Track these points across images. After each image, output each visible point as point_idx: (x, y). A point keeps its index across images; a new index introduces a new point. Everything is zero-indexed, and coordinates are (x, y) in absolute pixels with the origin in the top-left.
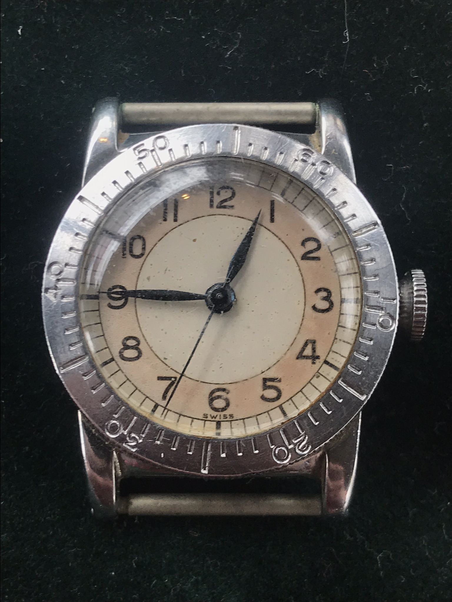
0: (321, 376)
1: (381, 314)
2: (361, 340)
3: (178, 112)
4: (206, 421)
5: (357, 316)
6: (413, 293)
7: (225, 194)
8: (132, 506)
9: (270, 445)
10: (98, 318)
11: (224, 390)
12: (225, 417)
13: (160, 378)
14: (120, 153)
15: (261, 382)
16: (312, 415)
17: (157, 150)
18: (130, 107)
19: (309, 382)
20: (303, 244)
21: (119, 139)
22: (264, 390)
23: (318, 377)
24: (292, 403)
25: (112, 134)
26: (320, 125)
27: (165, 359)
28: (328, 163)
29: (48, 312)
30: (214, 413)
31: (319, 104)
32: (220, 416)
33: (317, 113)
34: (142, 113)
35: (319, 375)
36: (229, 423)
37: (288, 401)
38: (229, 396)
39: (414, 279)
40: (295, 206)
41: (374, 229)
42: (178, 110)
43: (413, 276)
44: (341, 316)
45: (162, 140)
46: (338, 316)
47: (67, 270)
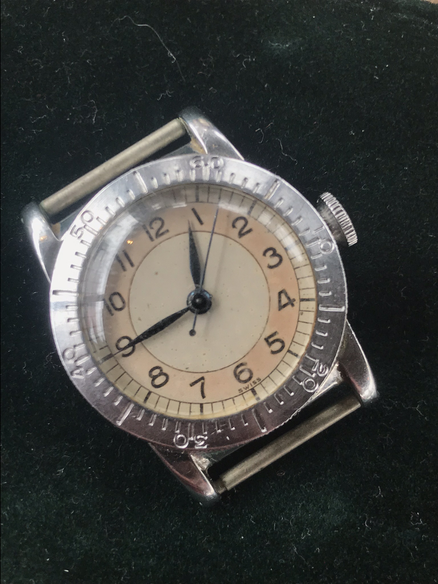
0: (304, 312)
1: (319, 243)
2: (317, 270)
3: (84, 185)
4: (242, 394)
5: (303, 254)
6: (331, 213)
7: (157, 225)
8: (227, 483)
9: (298, 383)
10: (121, 370)
11: (242, 364)
12: (254, 382)
13: (192, 385)
14: (62, 242)
15: (265, 343)
16: (315, 344)
17: (88, 224)
18: (48, 203)
19: (298, 321)
20: (234, 226)
21: (54, 231)
22: (270, 347)
23: (302, 314)
24: (295, 344)
25: (47, 231)
26: (191, 132)
27: (187, 368)
28: (216, 158)
29: (83, 388)
30: (246, 385)
31: (181, 117)
32: (251, 384)
33: (184, 124)
34: (59, 201)
35: (301, 312)
36: (260, 386)
37: (291, 344)
38: (249, 366)
39: (327, 203)
40: (212, 203)
41: (277, 185)
42: (83, 183)
43: (324, 201)
44: (292, 260)
45: (86, 214)
46: (290, 262)
47: (78, 349)
